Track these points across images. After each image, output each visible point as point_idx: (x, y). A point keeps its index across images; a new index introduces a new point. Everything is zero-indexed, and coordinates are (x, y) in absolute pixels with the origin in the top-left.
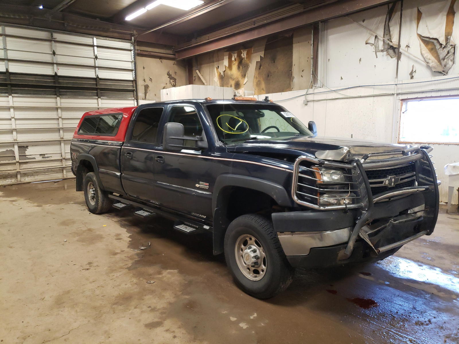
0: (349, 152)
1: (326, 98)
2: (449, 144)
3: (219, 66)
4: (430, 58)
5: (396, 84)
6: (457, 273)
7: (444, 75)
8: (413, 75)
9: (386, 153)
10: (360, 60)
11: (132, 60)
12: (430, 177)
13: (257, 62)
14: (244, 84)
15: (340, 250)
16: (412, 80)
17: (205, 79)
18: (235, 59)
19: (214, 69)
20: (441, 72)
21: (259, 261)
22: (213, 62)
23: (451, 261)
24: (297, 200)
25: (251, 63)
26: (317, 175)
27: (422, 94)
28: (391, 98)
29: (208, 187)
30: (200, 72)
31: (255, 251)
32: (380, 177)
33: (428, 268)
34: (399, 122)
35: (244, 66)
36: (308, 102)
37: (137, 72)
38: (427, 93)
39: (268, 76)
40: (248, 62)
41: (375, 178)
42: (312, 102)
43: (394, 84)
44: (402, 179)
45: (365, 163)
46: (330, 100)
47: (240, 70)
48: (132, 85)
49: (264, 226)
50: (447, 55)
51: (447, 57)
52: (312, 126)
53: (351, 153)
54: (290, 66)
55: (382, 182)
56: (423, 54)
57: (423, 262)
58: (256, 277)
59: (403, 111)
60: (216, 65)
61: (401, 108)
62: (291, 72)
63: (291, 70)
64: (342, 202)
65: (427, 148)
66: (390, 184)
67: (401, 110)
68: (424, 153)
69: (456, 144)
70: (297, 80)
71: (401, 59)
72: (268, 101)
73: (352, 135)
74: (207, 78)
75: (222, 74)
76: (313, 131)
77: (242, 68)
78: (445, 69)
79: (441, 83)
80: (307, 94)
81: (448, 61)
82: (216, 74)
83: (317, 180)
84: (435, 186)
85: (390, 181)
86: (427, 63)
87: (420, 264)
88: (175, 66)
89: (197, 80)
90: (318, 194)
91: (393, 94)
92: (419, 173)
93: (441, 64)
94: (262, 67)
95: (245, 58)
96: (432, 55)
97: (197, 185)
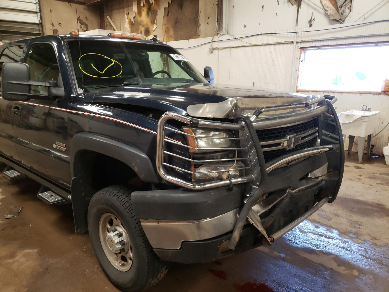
0: (236, 105)
1: (230, 46)
2: (342, 93)
3: (129, 12)
4: (328, 6)
5: (296, 32)
6: (355, 237)
7: (341, 23)
8: (312, 23)
9: (285, 106)
10: (263, 7)
11: (36, 1)
12: (335, 134)
13: (165, 8)
14: (154, 31)
15: (221, 242)
16: (311, 28)
17: (116, 26)
18: (143, 5)
19: (125, 15)
20: (338, 20)
21: (126, 247)
22: (124, 8)
23: (347, 219)
24: (164, 175)
25: (160, 9)
26: (190, 140)
27: (319, 42)
28: (291, 46)
29: (65, 148)
30: (111, 18)
31: (120, 235)
32: (276, 138)
33: (325, 230)
34: (297, 71)
35: (153, 12)
36: (213, 49)
37: (42, 15)
38: (324, 42)
39: (176, 23)
40: (157, 8)
41: (270, 139)
42: (217, 49)
43: (294, 32)
44: (303, 138)
45: (256, 121)
46: (234, 47)
47: (149, 17)
48: (38, 28)
49: (127, 206)
50: (344, 2)
51: (344, 4)
52: (208, 72)
53: (239, 107)
54: (197, 13)
55: (279, 144)
56: (322, 2)
57: (320, 222)
58: (123, 265)
59: (301, 60)
60: (126, 11)
61: (300, 57)
62: (197, 19)
63: (197, 17)
64: (225, 176)
65: (331, 98)
66: (289, 146)
67: (300, 59)
68: (329, 106)
69: (349, 93)
70: (203, 27)
71: (301, 7)
72: (156, 40)
73: (254, 83)
74: (118, 24)
75: (132, 20)
76: (209, 77)
77: (151, 15)
78: (343, 18)
79: (338, 31)
80: (212, 42)
81: (346, 9)
82: (127, 20)
83: (190, 148)
84: (340, 146)
85: (289, 141)
86: (326, 11)
87: (317, 225)
88: (86, 11)
89: (108, 26)
90: (193, 167)
91: (293, 43)
92: (323, 129)
93: (338, 12)
94: (170, 14)
95: (153, 4)
96: (330, 3)
97: (54, 146)
